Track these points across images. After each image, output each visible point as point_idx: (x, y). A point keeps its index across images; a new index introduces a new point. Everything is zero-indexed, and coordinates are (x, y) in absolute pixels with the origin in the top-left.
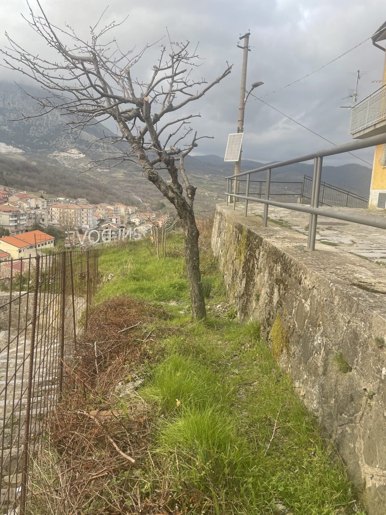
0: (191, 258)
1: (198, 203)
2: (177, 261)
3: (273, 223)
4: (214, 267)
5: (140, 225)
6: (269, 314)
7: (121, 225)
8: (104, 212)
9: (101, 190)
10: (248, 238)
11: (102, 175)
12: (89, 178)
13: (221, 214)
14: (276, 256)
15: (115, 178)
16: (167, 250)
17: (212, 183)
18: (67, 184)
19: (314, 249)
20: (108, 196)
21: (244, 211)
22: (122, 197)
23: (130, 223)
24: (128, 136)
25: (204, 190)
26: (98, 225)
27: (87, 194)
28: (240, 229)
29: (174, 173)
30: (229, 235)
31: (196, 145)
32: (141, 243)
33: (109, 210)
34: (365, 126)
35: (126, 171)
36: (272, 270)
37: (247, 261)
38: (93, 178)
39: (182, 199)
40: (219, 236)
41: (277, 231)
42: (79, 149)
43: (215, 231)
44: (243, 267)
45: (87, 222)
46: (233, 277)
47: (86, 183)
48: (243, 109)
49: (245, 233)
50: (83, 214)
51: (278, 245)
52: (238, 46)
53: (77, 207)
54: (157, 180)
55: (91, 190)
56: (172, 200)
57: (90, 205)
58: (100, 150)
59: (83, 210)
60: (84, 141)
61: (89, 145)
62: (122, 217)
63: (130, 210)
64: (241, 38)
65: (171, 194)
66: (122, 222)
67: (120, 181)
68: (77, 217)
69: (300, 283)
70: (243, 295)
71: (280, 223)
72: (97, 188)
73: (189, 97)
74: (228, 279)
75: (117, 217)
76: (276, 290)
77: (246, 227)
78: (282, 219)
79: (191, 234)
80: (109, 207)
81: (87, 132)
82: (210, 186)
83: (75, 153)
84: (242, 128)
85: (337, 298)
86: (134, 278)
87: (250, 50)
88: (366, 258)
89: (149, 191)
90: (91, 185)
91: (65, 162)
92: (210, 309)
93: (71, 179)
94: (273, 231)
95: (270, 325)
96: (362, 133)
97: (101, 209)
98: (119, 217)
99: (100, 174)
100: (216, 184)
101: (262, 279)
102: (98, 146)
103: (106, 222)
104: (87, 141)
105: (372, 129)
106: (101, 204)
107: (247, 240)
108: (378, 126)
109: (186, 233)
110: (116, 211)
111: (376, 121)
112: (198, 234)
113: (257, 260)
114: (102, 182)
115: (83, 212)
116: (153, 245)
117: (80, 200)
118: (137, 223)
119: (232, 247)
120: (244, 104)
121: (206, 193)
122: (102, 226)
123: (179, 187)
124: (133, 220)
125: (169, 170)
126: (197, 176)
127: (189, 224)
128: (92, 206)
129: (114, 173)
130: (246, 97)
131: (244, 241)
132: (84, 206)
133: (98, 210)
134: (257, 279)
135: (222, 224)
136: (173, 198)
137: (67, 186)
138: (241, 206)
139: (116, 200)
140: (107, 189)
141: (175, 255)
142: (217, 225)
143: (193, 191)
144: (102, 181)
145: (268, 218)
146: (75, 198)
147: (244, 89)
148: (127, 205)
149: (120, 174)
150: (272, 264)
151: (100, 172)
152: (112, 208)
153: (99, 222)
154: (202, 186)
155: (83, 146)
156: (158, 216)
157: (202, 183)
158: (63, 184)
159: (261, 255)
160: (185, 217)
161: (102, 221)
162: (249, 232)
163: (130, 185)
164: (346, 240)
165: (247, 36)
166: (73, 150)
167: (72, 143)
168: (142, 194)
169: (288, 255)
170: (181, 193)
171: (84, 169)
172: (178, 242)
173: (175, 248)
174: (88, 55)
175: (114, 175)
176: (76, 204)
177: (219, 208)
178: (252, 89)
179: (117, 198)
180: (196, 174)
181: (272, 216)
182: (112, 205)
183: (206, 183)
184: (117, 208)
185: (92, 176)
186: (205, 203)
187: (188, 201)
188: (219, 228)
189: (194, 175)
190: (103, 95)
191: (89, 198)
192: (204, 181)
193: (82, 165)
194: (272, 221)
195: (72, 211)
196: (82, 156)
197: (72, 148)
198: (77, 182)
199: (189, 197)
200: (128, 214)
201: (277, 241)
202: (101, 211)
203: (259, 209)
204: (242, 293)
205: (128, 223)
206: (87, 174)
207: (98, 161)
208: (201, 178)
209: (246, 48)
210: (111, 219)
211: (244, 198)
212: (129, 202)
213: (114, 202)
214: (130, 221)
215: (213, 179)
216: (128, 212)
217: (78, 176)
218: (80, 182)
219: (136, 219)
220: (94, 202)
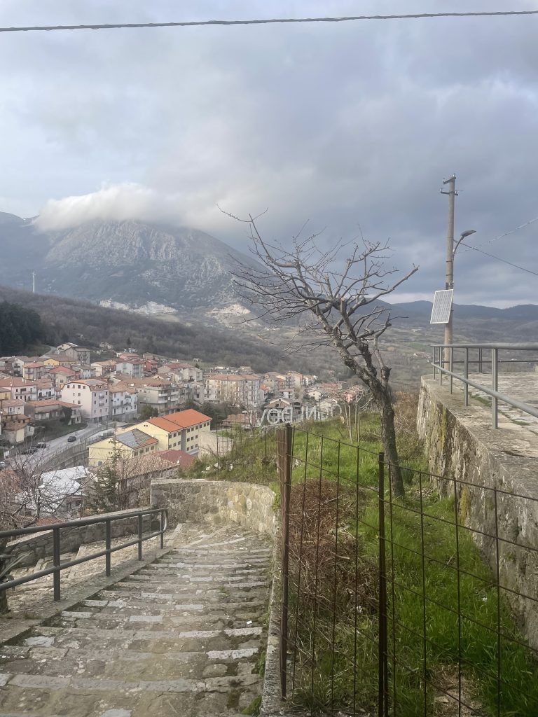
1: (403, 368)
5: (321, 400)
7: (297, 401)
8: (273, 383)
9: (269, 355)
11: (271, 336)
12: (255, 340)
13: (425, 389)
15: (288, 338)
16: (363, 432)
17: (423, 339)
18: (227, 349)
20: (279, 363)
22: (296, 363)
23: (306, 398)
25: (412, 350)
26: (266, 401)
27: (252, 361)
33: (279, 380)
35: (301, 329)
37: (447, 441)
38: (259, 340)
42: (242, 304)
45: (252, 397)
47: (251, 346)
50: (247, 387)
53: (240, 378)
55: (256, 355)
57: (254, 374)
59: (247, 382)
60: (249, 293)
62: (297, 390)
63: (307, 380)
66: (297, 397)
67: (294, 342)
68: (240, 392)
72: (264, 352)
75: (290, 390)
80: (279, 377)
82: (420, 343)
83: (238, 310)
84: (452, 284)
90: (257, 349)
91: (226, 321)
93: (232, 342)
97: (270, 380)
98: (292, 390)
99: (269, 334)
100: (428, 340)
102: (266, 300)
103: (276, 397)
106: (269, 373)
110: (289, 383)
114: (271, 345)
116: (344, 426)
117: (243, 368)
118: (317, 398)
121: (415, 354)
122: (271, 403)
124: (311, 394)
126: (400, 330)
128: (257, 376)
129: (287, 331)
130: (454, 247)
132: (248, 377)
133: (265, 382)
137: (227, 352)
139: (289, 367)
140: (278, 353)
141: (372, 439)
143: (387, 372)
144: (270, 343)
146: (237, 366)
148: (303, 373)
149: (293, 333)
151: (269, 331)
152: (283, 378)
153: (267, 397)
154: (409, 344)
156: (345, 387)
157: (408, 340)
158: (222, 349)
161: (270, 396)
166: (235, 305)
167: (234, 297)
168: (323, 358)
171: (248, 328)
172: (374, 422)
173: (371, 430)
175: (286, 334)
176: (239, 374)
177: (423, 382)
179: (290, 365)
180: (400, 328)
182: (283, 374)
183: (413, 340)
184: (290, 378)
185: (258, 338)
186: (414, 368)
187: (383, 382)
189: (395, 329)
191: (254, 365)
192: (411, 338)
193: (246, 323)
195: (234, 383)
196: (247, 311)
197: (234, 303)
198: (240, 345)
199: (384, 378)
200: (305, 385)
202: (270, 383)
205: (304, 397)
206: (252, 335)
208: (406, 334)
210: (283, 393)
212: (305, 370)
213: (287, 369)
214: (307, 395)
215: (424, 334)
216: (305, 382)
217: (241, 338)
218: (244, 346)
219: (316, 392)
220: (260, 371)
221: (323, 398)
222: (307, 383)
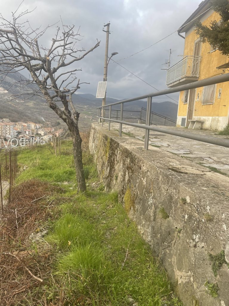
0: (77, 155)
1: (81, 122)
2: (68, 157)
3: (125, 135)
4: (91, 160)
5: (44, 135)
6: (123, 187)
7: (32, 136)
8: (21, 127)
9: (19, 114)
10: (111, 143)
11: (19, 104)
12: (11, 106)
13: (94, 129)
14: (127, 153)
15: (28, 106)
16: (62, 151)
17: (89, 110)
19: (148, 149)
20: (24, 117)
21: (108, 128)
22: (32, 118)
23: (37, 134)
24: (37, 80)
25: (84, 115)
26: (17, 135)
27: (10, 116)
28: (106, 138)
29: (66, 104)
30: (99, 141)
31: (79, 88)
32: (45, 147)
33: (24, 126)
34: (174, 80)
35: (35, 102)
36: (125, 161)
37: (110, 157)
38: (13, 106)
39: (71, 120)
40: (93, 142)
41: (127, 139)
42: (4, 87)
43: (91, 139)
44: (108, 160)
45: (10, 134)
46: (102, 166)
47: (9, 109)
48: (106, 68)
49: (109, 140)
50: (7, 128)
51: (128, 147)
52: (103, 31)
53: (3, 124)
54: (55, 108)
55: (12, 113)
56: (65, 120)
57: (11, 123)
58: (18, 88)
59: (7, 126)
60: (7, 82)
61: (10, 85)
62: (33, 130)
63: (38, 126)
64: (105, 26)
65: (64, 116)
66: (33, 134)
67: (31, 108)
68: (3, 131)
69: (140, 169)
70: (108, 177)
71: (129, 134)
72: (16, 112)
73: (75, 58)
74: (99, 168)
75: (29, 131)
76: (127, 173)
77: (110, 137)
78: (130, 132)
79: (77, 141)
80: (24, 124)
81: (10, 77)
82: (88, 112)
84: (106, 79)
85: (161, 177)
86: (41, 168)
87: (110, 33)
88: (176, 154)
89: (50, 115)
90: (12, 110)
92: (88, 186)
94: (125, 139)
95: (124, 194)
96: (172, 84)
97: (19, 125)
98: (31, 131)
100: (91, 111)
101: (119, 167)
102: (16, 86)
103: (22, 134)
104: (10, 82)
105: (178, 82)
106: (19, 122)
107: (110, 145)
108: (181, 81)
109: (74, 140)
110: (29, 127)
111: (180, 78)
112: (81, 141)
113: (116, 156)
114: (20, 109)
115: (7, 127)
116: (53, 148)
117: (4, 119)
118: (42, 134)
119: (101, 149)
120: (107, 65)
121: (85, 117)
122: (20, 136)
123: (69, 112)
124: (39, 132)
125: (63, 102)
126: (79, 106)
127: (75, 135)
128: (13, 123)
131: (108, 145)
132: (7, 124)
133: (17, 126)
134: (116, 167)
135: (95, 135)
136: (66, 119)
138: (106, 125)
139: (29, 120)
140: (23, 113)
141: (67, 154)
142: (92, 136)
143: (78, 115)
144: (19, 108)
145: (122, 132)
146: (1, 118)
147: (107, 56)
148: (36, 123)
149: (31, 104)
150: (125, 158)
151: (18, 102)
152: (26, 125)
153: (17, 133)
154: (83, 112)
155: (7, 86)
156: (56, 130)
157: (83, 111)
159: (118, 153)
160: (73, 131)
161: (19, 133)
162: (111, 139)
163: (38, 110)
164: (165, 144)
165: (108, 25)
168: (45, 116)
169: (134, 153)
170: (70, 116)
171: (7, 100)
172: (68, 145)
173: (67, 149)
174: (10, 29)
175: (27, 104)
176: (2, 122)
177: (93, 125)
178: (112, 56)
179: (29, 119)
180: (79, 105)
181: (124, 130)
182: (26, 123)
183: (85, 110)
184: (29, 125)
185: (13, 105)
186: (85, 122)
187: (75, 121)
188: (94, 137)
189: (77, 105)
190: (20, 55)
191: (11, 118)
192: (84, 110)
193: (6, 97)
194: (125, 133)
196: (6, 91)
198: (3, 108)
199: (75, 119)
200: (37, 128)
201: (127, 145)
202: (19, 127)
203: (117, 126)
204: (107, 175)
206: (9, 103)
207: (16, 95)
208: (82, 108)
209: (108, 32)
210: (25, 132)
211: (108, 120)
212: (37, 121)
213: (27, 121)
214: (38, 133)
215: (89, 108)
216: (37, 127)
217: (3, 105)
218: (5, 108)
219: (42, 132)
220: (13, 121)
221: (45, 134)
222: (38, 128)
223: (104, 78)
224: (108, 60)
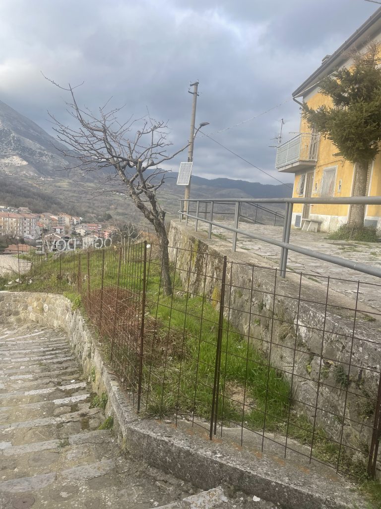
0: (164, 258)
3: (215, 237)
5: (85, 235)
6: (211, 287)
7: (67, 236)
8: (47, 221)
9: (44, 199)
10: (199, 246)
11: (45, 185)
12: (32, 187)
13: (176, 228)
14: (215, 255)
15: (60, 187)
18: (7, 192)
19: (235, 251)
20: (52, 206)
21: (195, 227)
22: (66, 207)
23: (74, 234)
26: (41, 235)
27: (29, 203)
28: (193, 239)
29: (154, 203)
30: (184, 245)
33: (53, 220)
34: (286, 164)
35: (71, 181)
36: (213, 263)
37: (198, 260)
38: (36, 187)
39: (159, 220)
40: (174, 246)
41: (217, 241)
42: (21, 156)
43: (171, 241)
44: (195, 265)
45: (30, 232)
46: (188, 273)
47: (29, 191)
48: (192, 143)
49: (197, 243)
50: (25, 223)
51: (217, 249)
52: (189, 92)
53: (19, 216)
54: (143, 208)
55: (33, 198)
57: (32, 214)
58: (44, 158)
59: (25, 219)
60: (27, 148)
61: (32, 153)
62: (67, 227)
63: (75, 221)
64: (191, 85)
65: (151, 217)
66: (67, 232)
67: (64, 190)
68: (19, 227)
70: (195, 282)
71: (220, 237)
72: (40, 197)
73: (164, 157)
74: (184, 276)
75: (61, 227)
76: (215, 273)
77: (197, 239)
78: (222, 234)
79: (164, 242)
80: (53, 217)
81: (30, 139)
83: (17, 161)
84: (192, 158)
87: (198, 95)
88: (260, 255)
89: (95, 202)
90: (34, 194)
91: (6, 169)
93: (12, 187)
94: (215, 241)
95: (212, 293)
96: (284, 169)
97: (44, 219)
98: (63, 227)
99: (44, 183)
102: (41, 155)
103: (50, 232)
104: (31, 148)
105: (290, 166)
106: (44, 214)
108: (294, 165)
109: (161, 241)
110: (60, 222)
111: (292, 161)
113: (205, 259)
114: (46, 192)
115: (25, 222)
117: (22, 208)
118: (82, 234)
119: (187, 253)
120: (193, 139)
122: (45, 236)
123: (157, 212)
124: (78, 231)
125: (151, 202)
127: (163, 236)
128: (34, 215)
129: (59, 182)
131: (196, 248)
132: (27, 216)
133: (41, 220)
135: (177, 236)
136: (153, 219)
137: (8, 194)
138: (192, 223)
139: (60, 210)
140: (52, 198)
142: (172, 238)
143: (164, 214)
144: (45, 190)
145: (211, 233)
146: (16, 206)
147: (194, 127)
148: (71, 215)
149: (64, 184)
151: (44, 181)
152: (56, 218)
153: (42, 232)
155: (26, 154)
156: (104, 227)
158: (3, 192)
160: (160, 231)
161: (45, 231)
162: (200, 242)
163: (75, 195)
164: (256, 247)
165: (196, 84)
166: (14, 157)
167: (14, 150)
168: (88, 204)
169: (221, 253)
170: (158, 216)
171: (26, 176)
175: (58, 184)
176: (18, 213)
177: (173, 224)
178: (200, 127)
179: (61, 208)
181: (214, 231)
182: (56, 214)
184: (61, 218)
185: (35, 185)
187: (162, 221)
188: (175, 240)
191: (32, 207)
193: (25, 172)
194: (215, 235)
195: (14, 220)
196: (25, 163)
197: (14, 155)
198: (19, 190)
199: (161, 218)
200: (73, 224)
201: (217, 247)
202: (44, 221)
203: (206, 226)
205: (72, 233)
206: (29, 182)
207: (40, 168)
209: (196, 94)
210: (55, 229)
211: (195, 218)
212: (73, 212)
213: (59, 211)
214: (75, 232)
216: (73, 222)
217: (20, 184)
218: (22, 190)
219: (82, 230)
220: (36, 211)
221: (87, 234)
222: (75, 223)
223: (189, 158)
224: (195, 132)
